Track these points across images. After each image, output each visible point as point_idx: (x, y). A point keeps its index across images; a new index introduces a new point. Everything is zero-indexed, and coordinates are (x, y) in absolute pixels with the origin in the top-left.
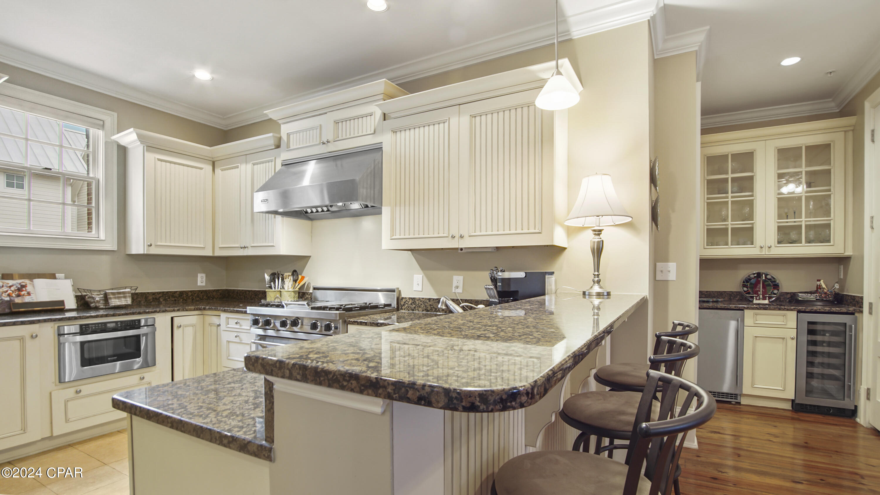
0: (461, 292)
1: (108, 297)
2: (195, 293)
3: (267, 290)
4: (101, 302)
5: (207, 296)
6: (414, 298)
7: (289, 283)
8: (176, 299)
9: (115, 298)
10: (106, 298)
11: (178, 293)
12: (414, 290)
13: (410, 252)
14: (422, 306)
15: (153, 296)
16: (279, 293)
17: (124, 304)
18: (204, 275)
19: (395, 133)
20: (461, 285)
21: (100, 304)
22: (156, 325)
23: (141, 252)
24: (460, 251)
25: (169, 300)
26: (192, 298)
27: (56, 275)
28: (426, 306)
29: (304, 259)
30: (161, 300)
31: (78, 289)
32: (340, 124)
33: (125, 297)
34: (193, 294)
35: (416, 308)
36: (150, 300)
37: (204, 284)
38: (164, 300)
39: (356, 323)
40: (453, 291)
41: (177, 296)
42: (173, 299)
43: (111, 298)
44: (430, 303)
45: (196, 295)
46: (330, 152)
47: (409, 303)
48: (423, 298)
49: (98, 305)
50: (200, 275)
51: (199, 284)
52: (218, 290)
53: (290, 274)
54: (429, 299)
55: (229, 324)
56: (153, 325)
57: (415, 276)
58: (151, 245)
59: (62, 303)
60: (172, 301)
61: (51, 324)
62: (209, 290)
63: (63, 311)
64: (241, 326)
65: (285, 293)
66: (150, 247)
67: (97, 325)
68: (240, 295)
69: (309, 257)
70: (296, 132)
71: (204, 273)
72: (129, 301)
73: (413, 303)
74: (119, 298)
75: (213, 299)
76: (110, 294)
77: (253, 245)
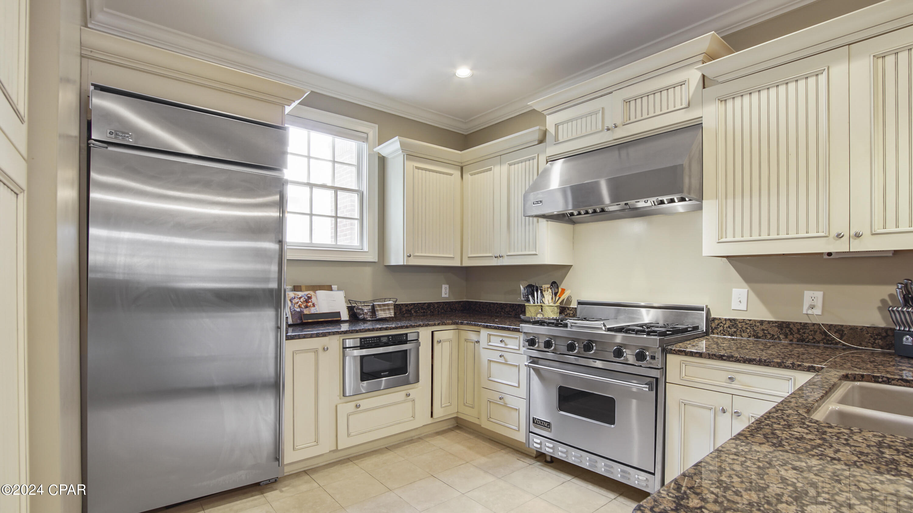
0: (820, 313)
1: (375, 309)
2: (440, 305)
3: (526, 304)
4: (368, 314)
5: (450, 308)
6: (734, 320)
7: (548, 296)
8: (425, 310)
9: (381, 310)
10: (373, 311)
11: (426, 305)
12: (732, 308)
13: (725, 259)
14: (748, 331)
15: (406, 308)
16: (540, 308)
17: (388, 316)
18: (447, 286)
19: (723, 102)
20: (819, 303)
21: (367, 316)
22: (420, 340)
23: (401, 263)
24: (826, 257)
25: (419, 312)
26: (438, 310)
27: (332, 286)
28: (754, 331)
29: (565, 269)
30: (413, 312)
31: (349, 300)
32: (633, 103)
33: (389, 309)
34: (439, 306)
35: (738, 333)
36: (403, 312)
37: (447, 296)
38: (415, 312)
39: (684, 353)
40: (805, 312)
41: (426, 308)
42: (422, 311)
43: (378, 310)
44: (763, 327)
45: (441, 307)
46: (615, 140)
47: (725, 326)
48: (750, 320)
49: (366, 316)
50: (444, 286)
51: (443, 295)
52: (460, 302)
53: (549, 286)
54: (762, 322)
55: (491, 341)
56: (417, 340)
57: (734, 290)
58: (410, 256)
59: (338, 314)
60: (422, 313)
61: (337, 337)
62: (452, 302)
63: (339, 322)
64: (506, 344)
65: (547, 308)
66: (409, 258)
67: (373, 339)
68: (483, 308)
69: (570, 267)
70: (567, 122)
71: (448, 284)
72: (390, 314)
73: (733, 325)
74: (384, 310)
75: (455, 311)
76: (377, 306)
77: (509, 254)
